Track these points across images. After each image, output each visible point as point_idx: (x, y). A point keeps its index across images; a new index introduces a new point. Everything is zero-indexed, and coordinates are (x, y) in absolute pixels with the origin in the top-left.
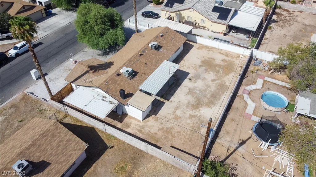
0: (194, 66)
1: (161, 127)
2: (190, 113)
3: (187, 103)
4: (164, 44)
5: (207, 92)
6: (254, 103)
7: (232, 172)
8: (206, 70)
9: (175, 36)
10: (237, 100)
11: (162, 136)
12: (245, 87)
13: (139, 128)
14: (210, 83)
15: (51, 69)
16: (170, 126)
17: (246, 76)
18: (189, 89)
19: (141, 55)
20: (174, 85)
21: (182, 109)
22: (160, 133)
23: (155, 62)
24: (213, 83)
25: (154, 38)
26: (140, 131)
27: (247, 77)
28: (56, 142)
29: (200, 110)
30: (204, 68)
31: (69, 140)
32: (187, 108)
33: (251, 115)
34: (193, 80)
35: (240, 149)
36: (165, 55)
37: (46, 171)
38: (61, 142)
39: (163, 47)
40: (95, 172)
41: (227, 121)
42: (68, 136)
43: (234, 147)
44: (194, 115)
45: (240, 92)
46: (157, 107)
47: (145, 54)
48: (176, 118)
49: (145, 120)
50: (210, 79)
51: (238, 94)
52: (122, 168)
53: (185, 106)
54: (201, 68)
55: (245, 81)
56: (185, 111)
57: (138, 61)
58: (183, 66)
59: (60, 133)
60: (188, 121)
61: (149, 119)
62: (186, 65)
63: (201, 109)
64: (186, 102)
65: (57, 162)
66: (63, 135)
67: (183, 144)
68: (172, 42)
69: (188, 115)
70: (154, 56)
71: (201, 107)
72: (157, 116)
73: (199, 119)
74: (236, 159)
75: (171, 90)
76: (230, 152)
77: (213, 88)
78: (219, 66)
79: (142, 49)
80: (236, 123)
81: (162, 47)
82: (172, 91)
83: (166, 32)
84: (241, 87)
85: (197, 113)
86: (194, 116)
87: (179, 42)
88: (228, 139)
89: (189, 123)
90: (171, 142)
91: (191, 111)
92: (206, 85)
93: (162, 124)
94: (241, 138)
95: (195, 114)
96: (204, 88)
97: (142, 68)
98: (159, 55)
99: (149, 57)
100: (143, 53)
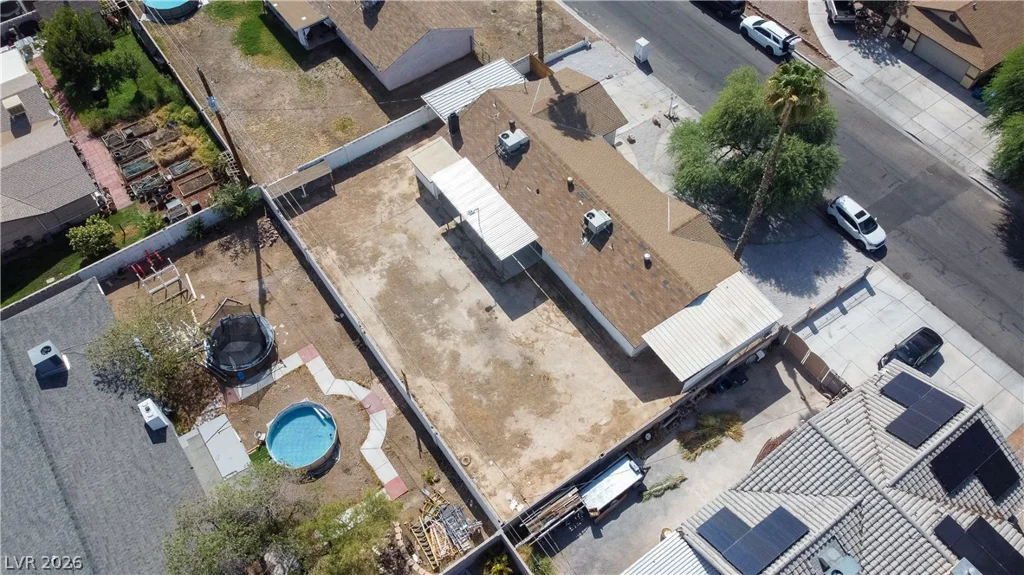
0: (540, 345)
1: (386, 198)
2: (386, 257)
3: (417, 264)
4: (611, 259)
5: (424, 321)
6: (330, 393)
7: (232, 250)
8: (506, 364)
9: (647, 306)
10: (362, 364)
11: (365, 192)
12: (388, 414)
13: (402, 166)
14: (449, 345)
15: (665, 79)
16: (378, 210)
17: (424, 448)
18: (456, 291)
19: (571, 186)
20: (486, 267)
21: (405, 247)
22: (372, 190)
23: (543, 217)
24: (447, 351)
25: (639, 238)
26: (396, 166)
27: (421, 451)
28: (398, 33)
29: (382, 276)
30: (517, 365)
31: (396, 48)
32: (403, 257)
33: (306, 361)
34: (485, 316)
35: (255, 285)
36: (563, 250)
37: (365, 27)
38: (397, 38)
39: (596, 251)
40: (359, 96)
41: (324, 305)
42: (402, 46)
43: (266, 280)
44: (376, 260)
45: (379, 389)
46: (437, 209)
47: (572, 196)
48: (389, 228)
49: (415, 179)
50: (463, 350)
51: (376, 379)
52: (345, 127)
53: (410, 256)
54: (521, 359)
55: (411, 432)
56: (397, 249)
57: (550, 175)
58: (548, 318)
59: (411, 36)
60: (369, 244)
61: (415, 188)
62: (551, 330)
63: (384, 280)
64: (421, 263)
65: (371, 36)
66: (406, 40)
67: (329, 213)
68: (619, 289)
69: (384, 250)
70: (564, 217)
71: (388, 284)
72: (414, 201)
73: (361, 263)
74: (246, 269)
75: (472, 253)
76: (264, 269)
77: (430, 340)
78: (507, 411)
79: (592, 192)
80: (309, 319)
81: (600, 251)
82: (465, 254)
83: (665, 282)
84: (395, 405)
85: (378, 267)
86: (375, 258)
87: (618, 309)
88: (286, 280)
89: (364, 242)
90: (343, 198)
91: (390, 260)
92: (447, 330)
93: (391, 201)
94: (273, 302)
95: (379, 263)
96: (441, 321)
97: (526, 180)
98: (566, 233)
99: (562, 205)
100: (575, 191)
